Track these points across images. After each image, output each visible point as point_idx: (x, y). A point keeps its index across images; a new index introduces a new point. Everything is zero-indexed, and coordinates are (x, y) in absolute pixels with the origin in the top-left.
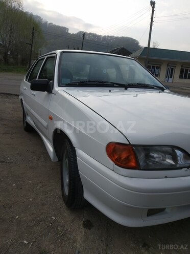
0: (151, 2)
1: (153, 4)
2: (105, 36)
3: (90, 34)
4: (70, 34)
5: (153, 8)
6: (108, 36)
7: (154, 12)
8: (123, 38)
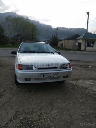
0: (87, 13)
1: (88, 13)
2: (70, 28)
3: (63, 28)
4: (53, 28)
5: (88, 15)
6: (72, 28)
7: (89, 17)
8: (79, 29)
